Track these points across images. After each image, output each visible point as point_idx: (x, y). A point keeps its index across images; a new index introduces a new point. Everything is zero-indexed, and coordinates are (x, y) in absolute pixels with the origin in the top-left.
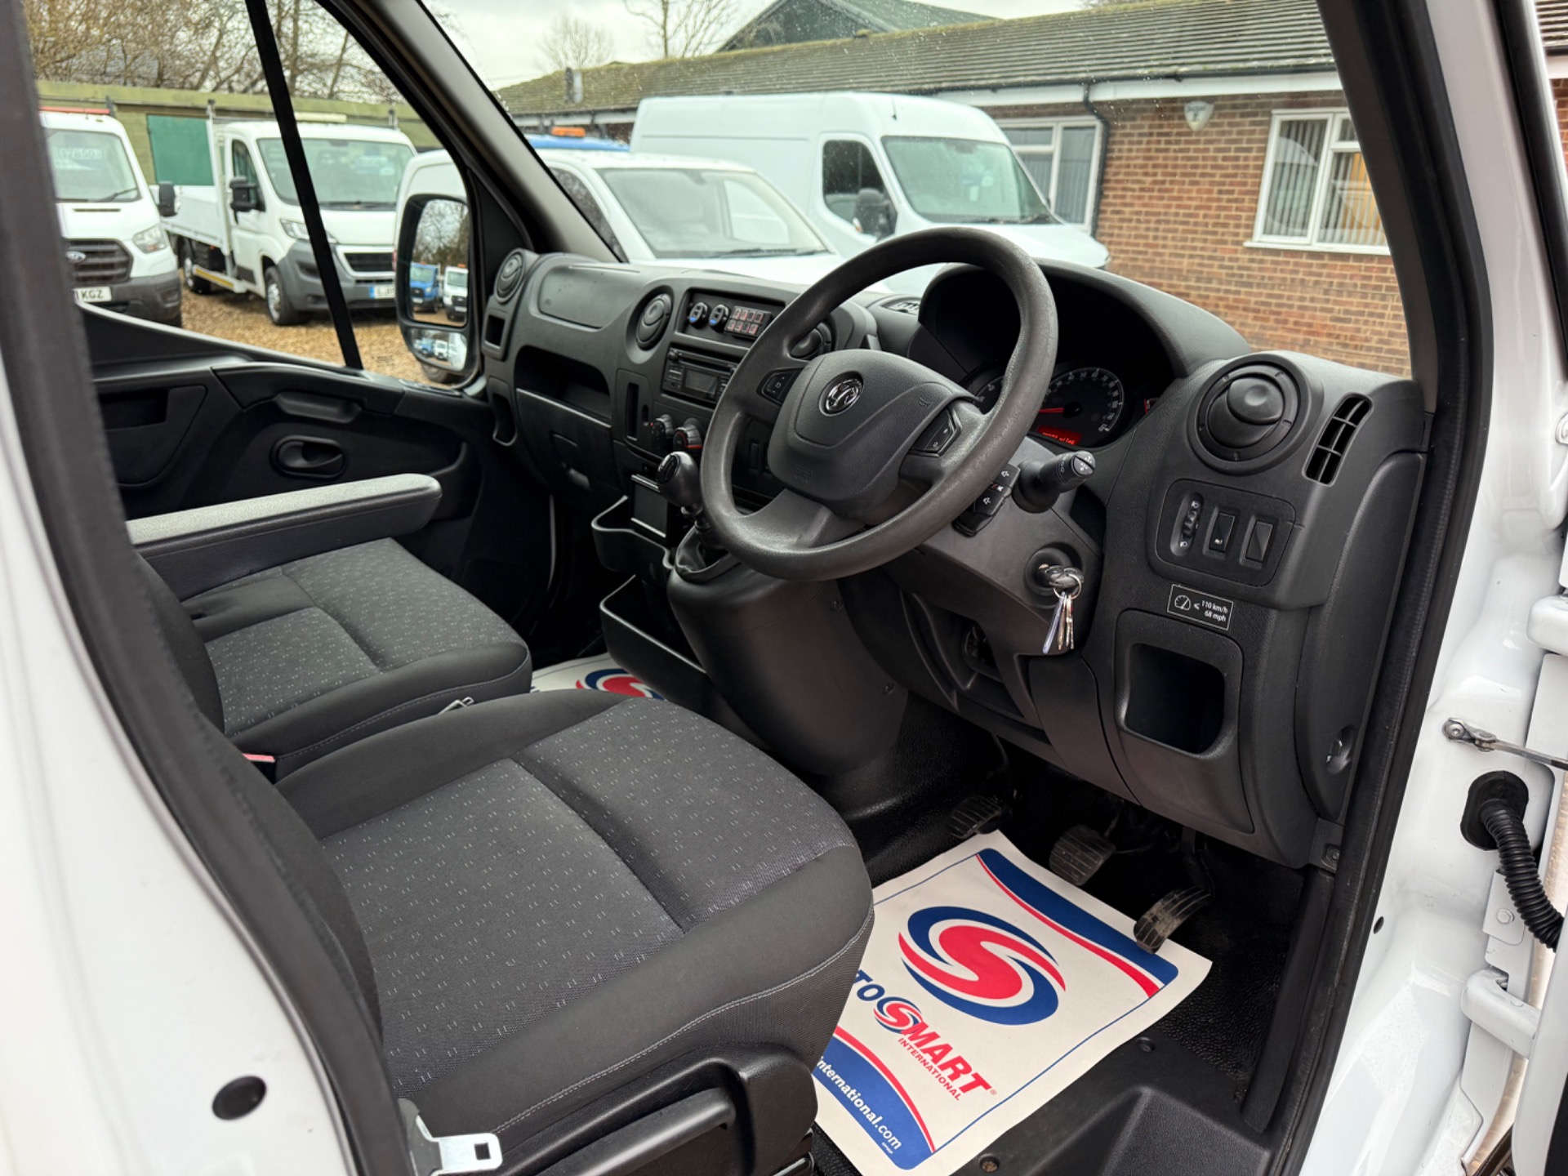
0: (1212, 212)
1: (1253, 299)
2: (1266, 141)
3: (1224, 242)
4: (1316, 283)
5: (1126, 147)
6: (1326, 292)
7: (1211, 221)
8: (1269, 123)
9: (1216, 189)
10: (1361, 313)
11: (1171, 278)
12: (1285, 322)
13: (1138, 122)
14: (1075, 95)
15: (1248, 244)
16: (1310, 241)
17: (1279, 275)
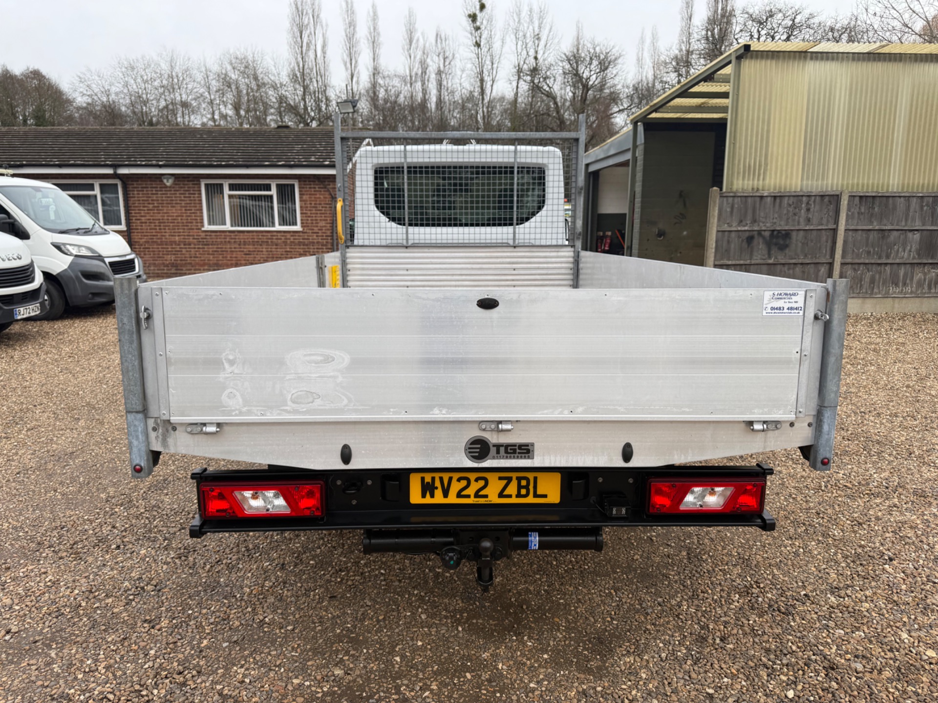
0: (184, 218)
1: (211, 250)
2: (200, 191)
3: (193, 229)
4: (235, 242)
5: (136, 192)
6: (239, 245)
7: (185, 221)
8: (200, 184)
9: (184, 209)
10: (254, 251)
11: (172, 245)
12: (226, 257)
13: (140, 182)
14: (110, 171)
15: (203, 229)
16: (228, 227)
17: (219, 240)
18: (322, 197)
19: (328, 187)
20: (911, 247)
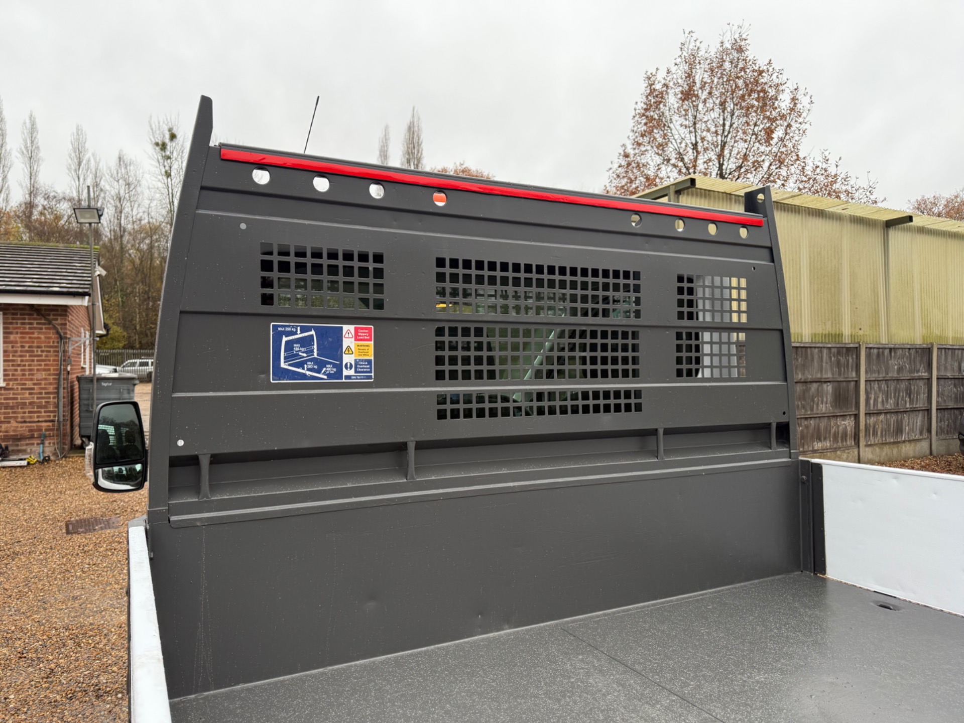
18: (42, 336)
19: (54, 322)
20: (827, 398)
